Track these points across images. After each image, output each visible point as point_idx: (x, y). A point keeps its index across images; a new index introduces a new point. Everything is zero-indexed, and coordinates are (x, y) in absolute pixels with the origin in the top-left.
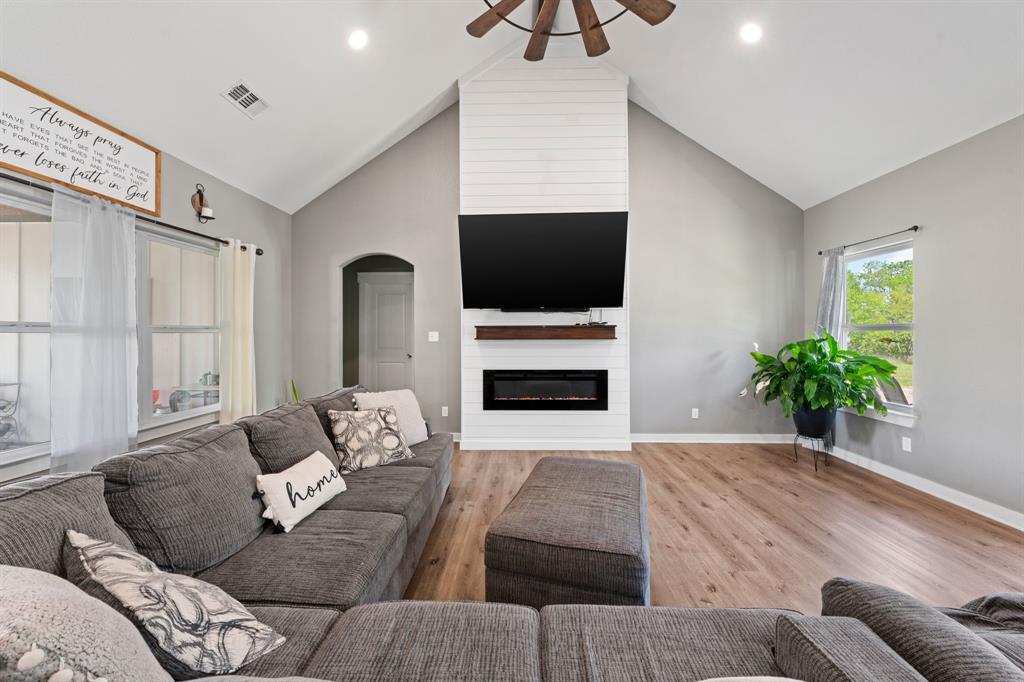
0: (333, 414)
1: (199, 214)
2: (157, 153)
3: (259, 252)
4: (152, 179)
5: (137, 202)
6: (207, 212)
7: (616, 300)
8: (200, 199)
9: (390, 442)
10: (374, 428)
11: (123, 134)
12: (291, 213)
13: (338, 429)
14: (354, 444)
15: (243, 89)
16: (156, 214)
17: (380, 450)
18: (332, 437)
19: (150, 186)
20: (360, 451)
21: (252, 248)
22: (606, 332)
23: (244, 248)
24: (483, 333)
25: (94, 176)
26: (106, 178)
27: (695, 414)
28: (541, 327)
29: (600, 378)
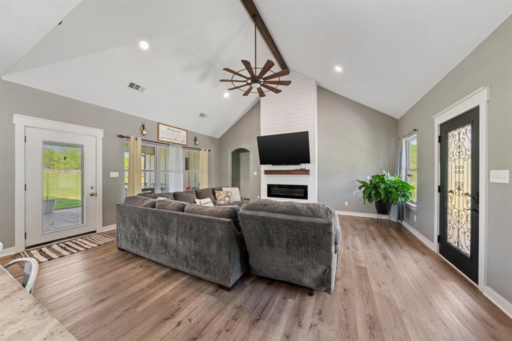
0: (216, 191)
1: (195, 143)
2: (187, 131)
3: (209, 151)
4: (186, 138)
5: (183, 143)
6: (197, 143)
7: (308, 161)
8: (195, 140)
9: (227, 199)
10: (224, 195)
11: (181, 129)
12: (219, 138)
13: (216, 195)
14: (219, 198)
15: (202, 114)
16: (186, 145)
17: (225, 200)
18: (215, 196)
19: (185, 139)
20: (220, 200)
21: (207, 150)
22: (306, 172)
23: (205, 150)
24: (267, 172)
25: (176, 140)
26: (178, 139)
27: (346, 204)
28: (283, 170)
29: (305, 188)
